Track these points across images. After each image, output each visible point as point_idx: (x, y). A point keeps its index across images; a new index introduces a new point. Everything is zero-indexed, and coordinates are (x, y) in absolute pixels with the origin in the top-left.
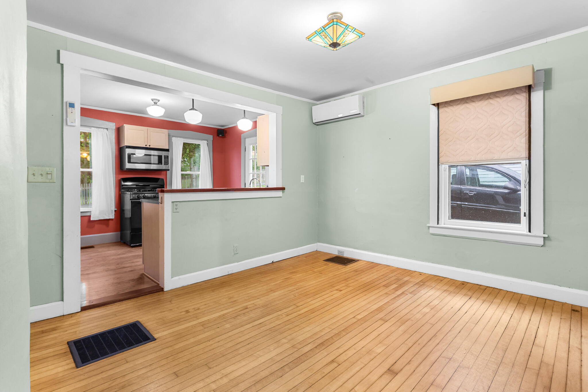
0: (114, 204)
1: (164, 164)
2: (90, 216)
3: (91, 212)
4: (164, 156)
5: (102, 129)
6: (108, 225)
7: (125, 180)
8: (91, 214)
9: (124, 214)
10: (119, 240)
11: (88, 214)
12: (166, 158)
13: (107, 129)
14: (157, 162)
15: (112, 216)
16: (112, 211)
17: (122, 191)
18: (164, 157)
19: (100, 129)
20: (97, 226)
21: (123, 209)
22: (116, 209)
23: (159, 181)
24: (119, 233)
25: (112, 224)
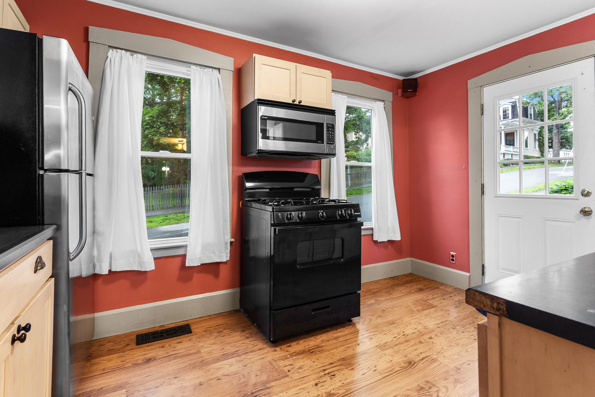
0: (229, 228)
1: (327, 143)
2: (184, 256)
3: (185, 247)
4: (327, 124)
5: (210, 70)
6: (216, 275)
7: (250, 177)
8: (186, 251)
9: (248, 249)
10: (238, 307)
11: (181, 252)
12: (330, 129)
13: (219, 69)
14: (314, 138)
15: (224, 256)
16: (226, 243)
17: (246, 201)
18: (327, 126)
19: (207, 69)
20: (197, 277)
21: (247, 239)
22: (233, 240)
23: (307, 179)
24: (237, 290)
25: (224, 273)
